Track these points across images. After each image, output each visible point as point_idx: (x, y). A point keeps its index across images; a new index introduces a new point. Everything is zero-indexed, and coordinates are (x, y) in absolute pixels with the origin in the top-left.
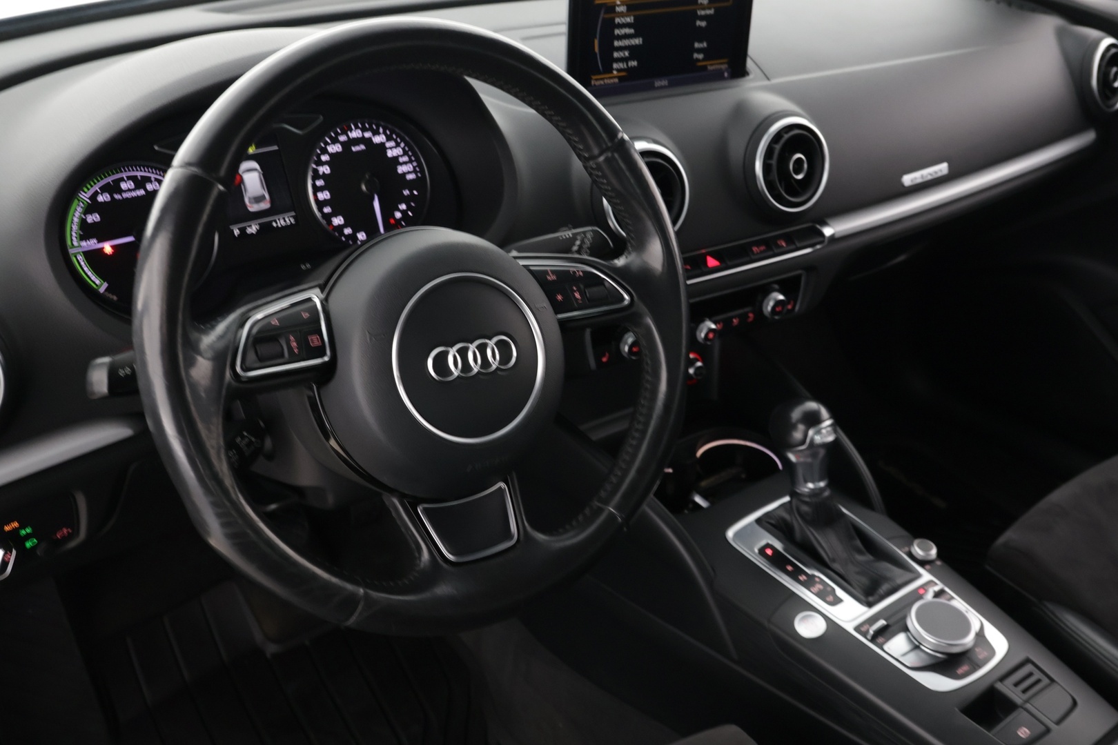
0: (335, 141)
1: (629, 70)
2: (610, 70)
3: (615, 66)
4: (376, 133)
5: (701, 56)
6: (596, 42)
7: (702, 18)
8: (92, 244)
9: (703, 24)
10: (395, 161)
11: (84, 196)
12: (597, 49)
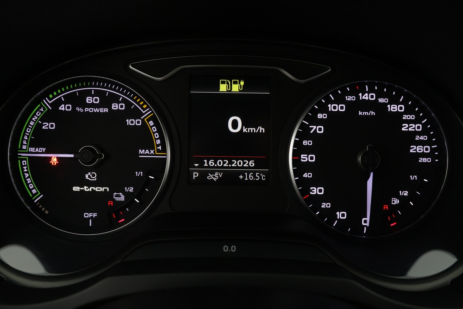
0: (339, 100)
4: (394, 101)
8: (40, 152)
10: (410, 138)
11: (47, 103)
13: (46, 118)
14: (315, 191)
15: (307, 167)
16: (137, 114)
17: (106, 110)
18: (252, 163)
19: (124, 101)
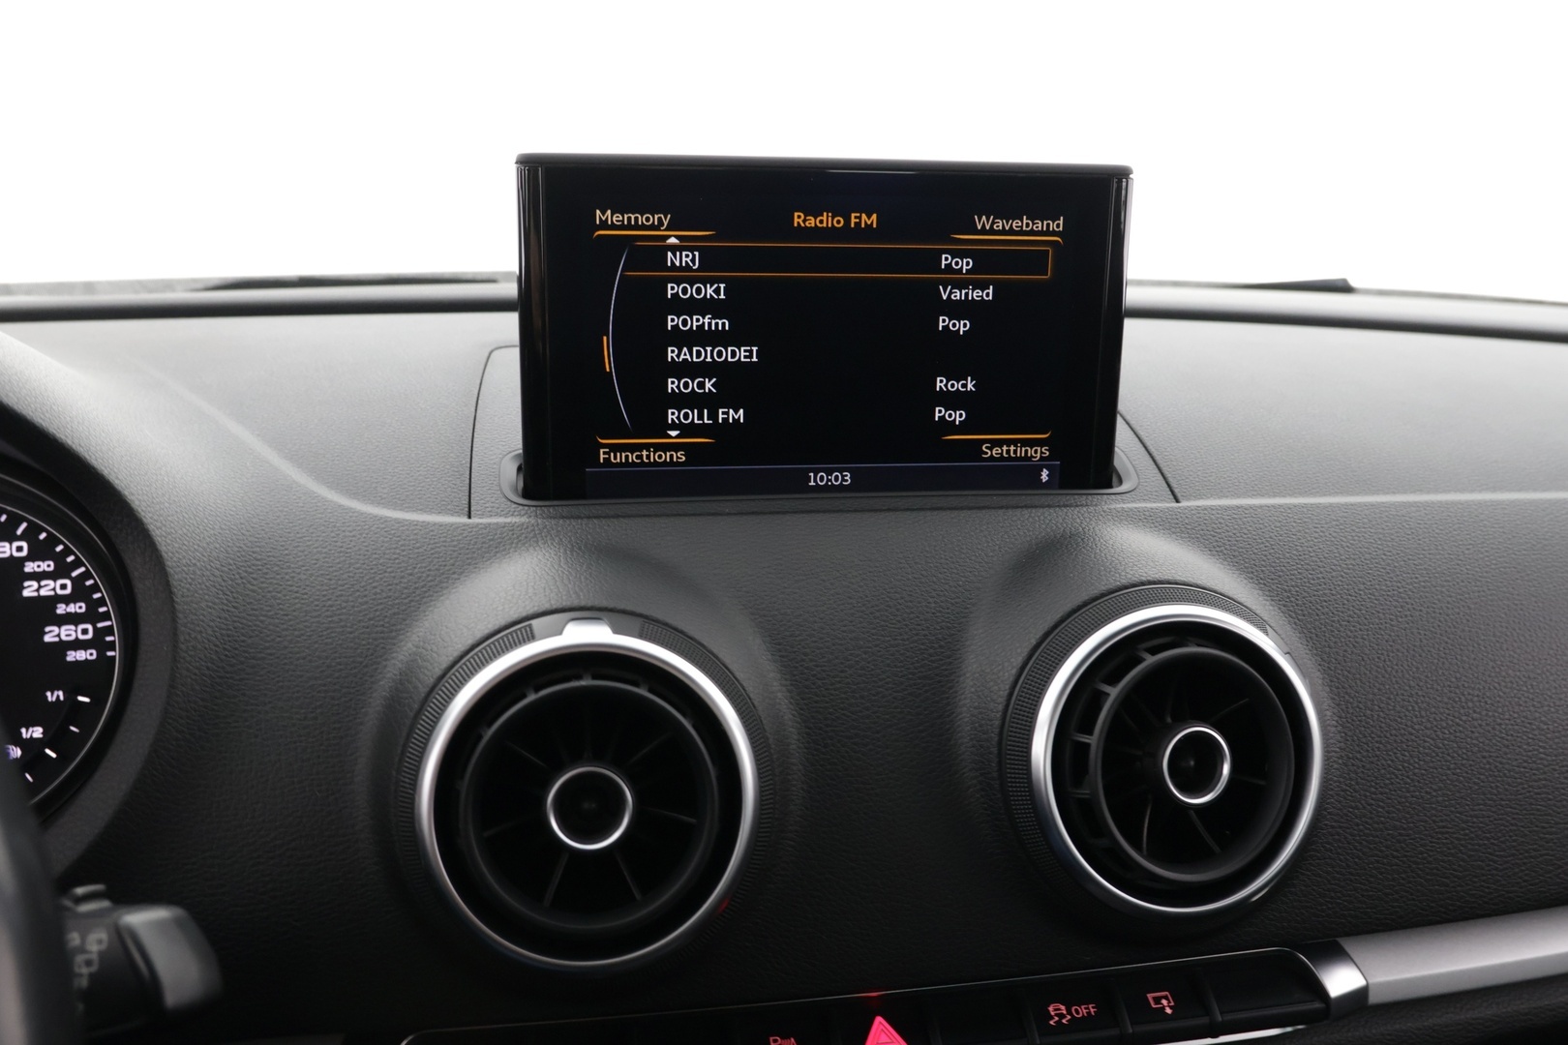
1: (713, 429)
2: (662, 428)
3: (672, 415)
5: (958, 416)
6: (606, 342)
7: (957, 310)
9: (962, 326)
10: (45, 610)
12: (609, 365)
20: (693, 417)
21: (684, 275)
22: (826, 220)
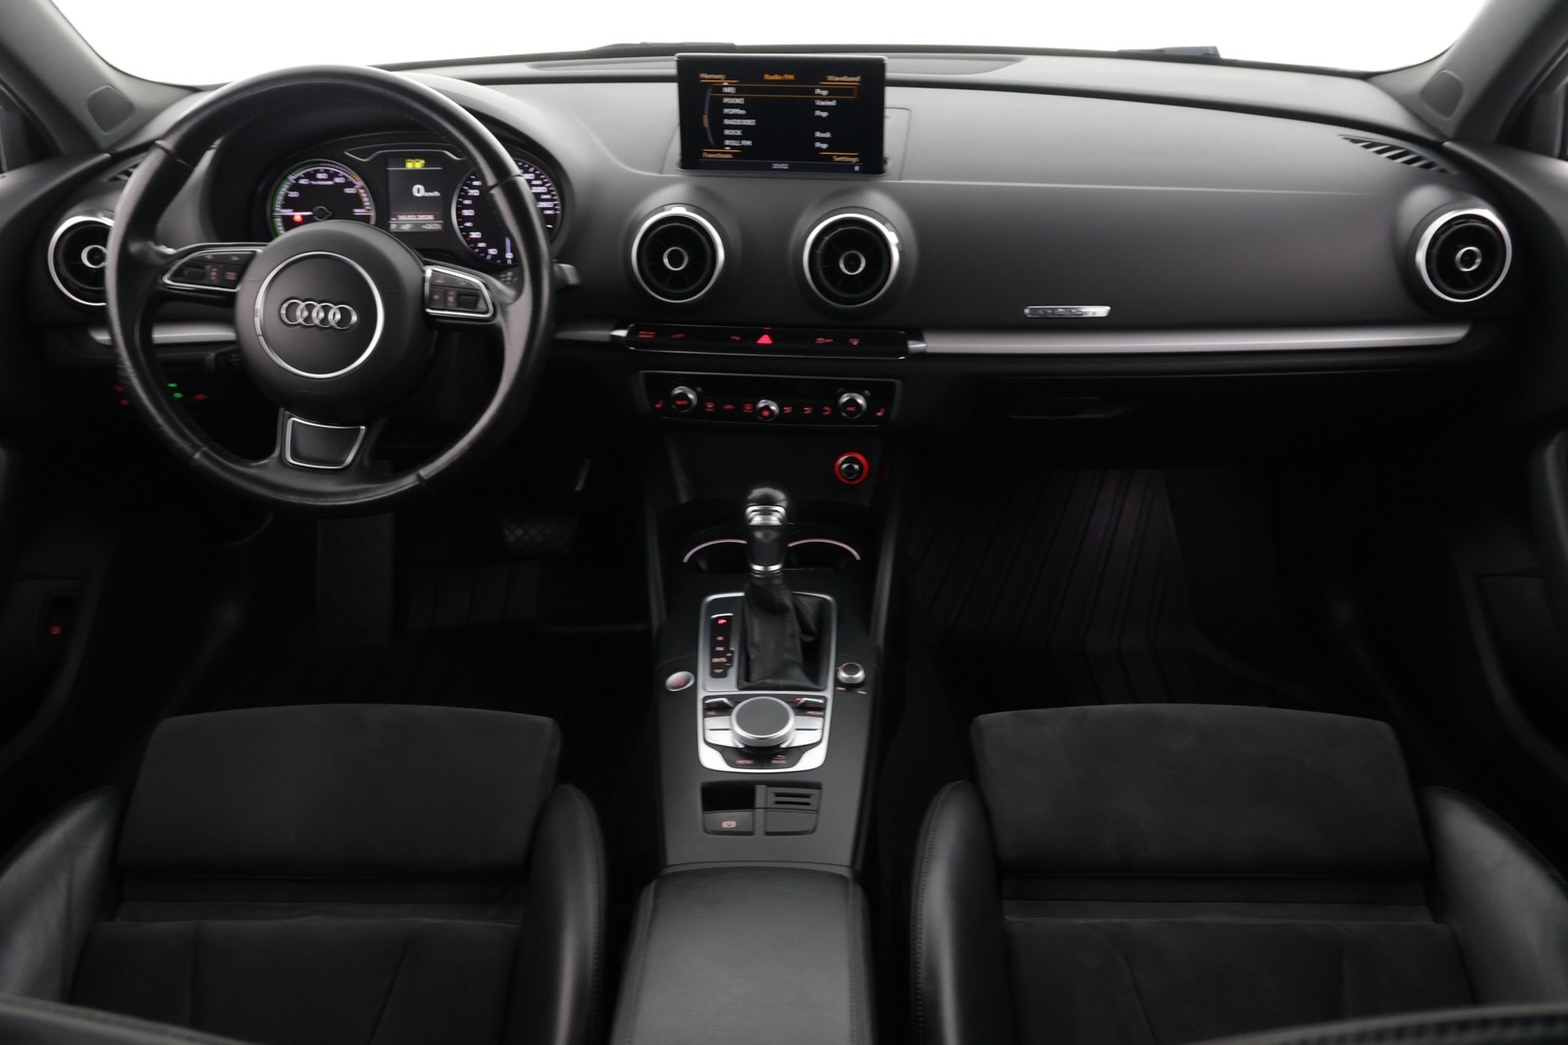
1: (743, 148)
2: (723, 146)
3: (727, 142)
5: (824, 146)
6: (706, 119)
7: (823, 108)
8: (288, 212)
9: (825, 114)
10: (538, 197)
11: (292, 178)
12: (706, 124)
13: (293, 188)
14: (475, 235)
15: (468, 219)
16: (351, 185)
17: (330, 183)
18: (431, 217)
19: (344, 176)
20: (734, 143)
21: (729, 95)
22: (776, 77)
